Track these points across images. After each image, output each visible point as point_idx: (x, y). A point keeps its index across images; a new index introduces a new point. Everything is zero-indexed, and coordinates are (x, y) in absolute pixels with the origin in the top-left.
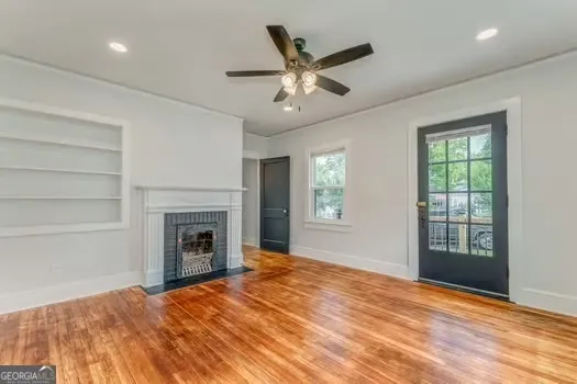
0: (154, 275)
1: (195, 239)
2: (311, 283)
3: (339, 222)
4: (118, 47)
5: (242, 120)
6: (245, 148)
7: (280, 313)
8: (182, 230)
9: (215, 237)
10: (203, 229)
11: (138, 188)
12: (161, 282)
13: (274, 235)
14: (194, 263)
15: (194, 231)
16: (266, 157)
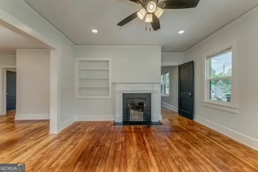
0: (119, 118)
1: (138, 105)
2: (187, 142)
3: (229, 104)
4: (95, 31)
5: (161, 46)
6: (162, 61)
7: (148, 154)
8: (129, 101)
9: (145, 105)
10: (141, 101)
11: (114, 83)
12: (121, 121)
13: (186, 107)
14: (136, 116)
15: (137, 102)
16: (182, 63)
